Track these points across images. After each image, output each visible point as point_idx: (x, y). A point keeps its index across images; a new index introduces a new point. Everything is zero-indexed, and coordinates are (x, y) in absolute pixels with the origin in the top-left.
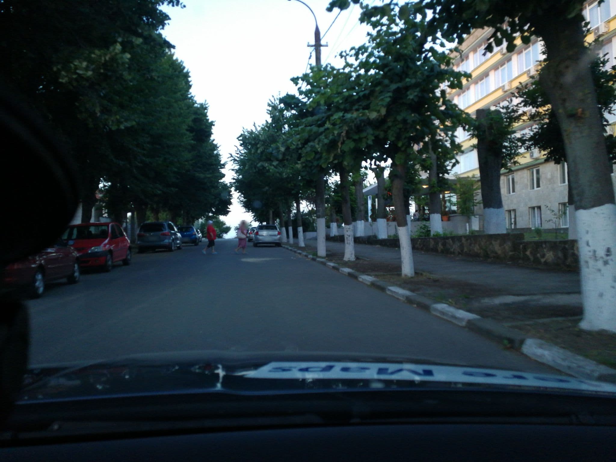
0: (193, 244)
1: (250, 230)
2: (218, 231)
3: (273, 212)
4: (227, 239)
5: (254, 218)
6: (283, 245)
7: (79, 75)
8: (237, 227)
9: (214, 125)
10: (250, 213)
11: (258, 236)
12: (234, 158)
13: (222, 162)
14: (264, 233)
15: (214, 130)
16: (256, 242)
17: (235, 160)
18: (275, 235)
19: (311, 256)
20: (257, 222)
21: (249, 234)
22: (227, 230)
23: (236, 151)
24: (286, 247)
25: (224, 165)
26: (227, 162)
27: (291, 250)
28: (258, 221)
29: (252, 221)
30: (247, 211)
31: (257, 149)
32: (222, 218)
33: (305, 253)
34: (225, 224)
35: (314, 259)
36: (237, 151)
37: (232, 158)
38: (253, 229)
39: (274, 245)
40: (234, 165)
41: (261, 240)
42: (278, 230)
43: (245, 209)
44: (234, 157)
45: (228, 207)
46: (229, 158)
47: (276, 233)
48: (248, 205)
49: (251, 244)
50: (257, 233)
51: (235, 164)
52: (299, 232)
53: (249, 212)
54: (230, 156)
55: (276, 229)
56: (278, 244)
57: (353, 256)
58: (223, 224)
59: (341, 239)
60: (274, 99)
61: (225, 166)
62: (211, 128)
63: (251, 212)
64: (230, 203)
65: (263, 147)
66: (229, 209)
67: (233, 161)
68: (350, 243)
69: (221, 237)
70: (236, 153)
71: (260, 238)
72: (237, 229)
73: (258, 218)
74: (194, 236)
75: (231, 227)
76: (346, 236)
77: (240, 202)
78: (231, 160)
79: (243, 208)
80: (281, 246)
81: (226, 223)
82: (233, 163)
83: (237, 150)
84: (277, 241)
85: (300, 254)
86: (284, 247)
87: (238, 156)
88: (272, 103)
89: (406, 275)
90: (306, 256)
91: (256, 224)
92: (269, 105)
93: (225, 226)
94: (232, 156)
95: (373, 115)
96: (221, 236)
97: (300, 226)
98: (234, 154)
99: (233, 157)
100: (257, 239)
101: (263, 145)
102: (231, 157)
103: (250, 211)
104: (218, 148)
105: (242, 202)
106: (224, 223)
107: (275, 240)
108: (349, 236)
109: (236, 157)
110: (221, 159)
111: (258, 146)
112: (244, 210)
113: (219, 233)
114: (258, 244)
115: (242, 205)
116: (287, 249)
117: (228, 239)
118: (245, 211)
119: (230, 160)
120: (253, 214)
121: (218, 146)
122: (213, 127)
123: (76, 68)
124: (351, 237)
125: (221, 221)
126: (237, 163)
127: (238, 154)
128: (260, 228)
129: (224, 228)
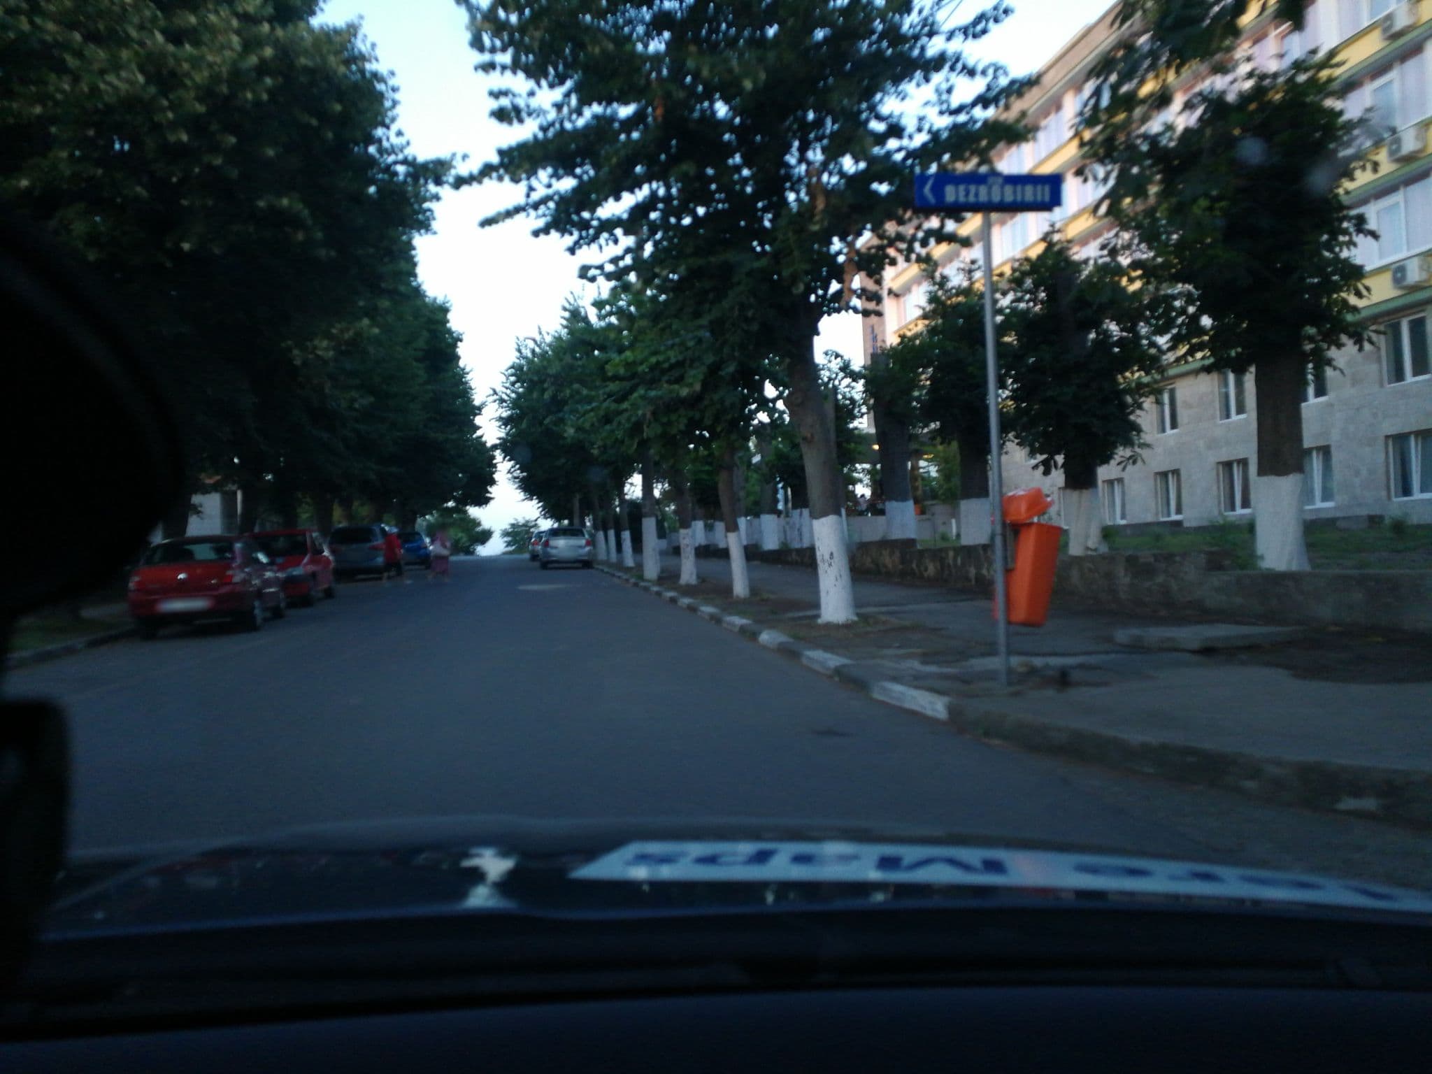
0: (423, 567)
1: (535, 537)
2: (465, 539)
3: (581, 501)
4: (484, 557)
5: (543, 513)
6: (599, 564)
7: (318, 356)
8: (506, 529)
9: (461, 341)
10: (535, 502)
11: (549, 549)
12: (501, 397)
13: (476, 403)
14: (561, 543)
15: (461, 349)
16: (545, 559)
17: (502, 401)
18: (580, 547)
19: (633, 580)
20: (549, 520)
21: (533, 544)
22: (485, 536)
23: (503, 383)
24: (601, 567)
25: (480, 408)
26: (486, 402)
27: (607, 573)
28: (551, 517)
29: (539, 518)
30: (526, 499)
31: (544, 390)
32: (473, 511)
33: (625, 577)
34: (479, 524)
35: (636, 585)
36: (506, 383)
37: (496, 397)
38: (540, 535)
39: (580, 565)
40: (501, 410)
41: (553, 556)
42: (587, 536)
43: (522, 493)
44: (500, 394)
45: (487, 490)
46: (490, 396)
47: (583, 542)
48: (530, 487)
49: (537, 564)
50: (546, 544)
51: (502, 407)
52: (624, 540)
53: (532, 500)
54: (492, 392)
55: (584, 535)
56: (586, 564)
57: (694, 577)
58: (476, 523)
59: (677, 551)
60: (574, 297)
61: (483, 410)
62: (455, 346)
63: (536, 499)
64: (493, 482)
65: (553, 388)
66: (491, 493)
67: (498, 402)
68: (689, 557)
70: (503, 386)
71: (553, 552)
72: (506, 534)
73: (551, 510)
74: (422, 551)
75: (493, 529)
76: (682, 546)
77: (513, 480)
78: (495, 401)
79: (520, 491)
80: (592, 568)
81: (483, 523)
82: (497, 406)
83: (505, 381)
84: (586, 558)
85: (619, 577)
86: (597, 569)
87: (508, 392)
88: (570, 304)
89: (737, 597)
90: (627, 580)
91: (546, 524)
92: (565, 309)
93: (479, 529)
94: (495, 393)
95: (684, 392)
96: (472, 550)
97: (625, 530)
98: (499, 389)
99: (497, 395)
100: (546, 554)
101: (553, 384)
102: (493, 395)
103: (535, 497)
104: (468, 374)
105: (517, 480)
106: (478, 521)
107: (581, 556)
108: (688, 545)
109: (503, 393)
110: (473, 397)
111: (546, 385)
112: (521, 495)
113: (467, 544)
114: (547, 564)
115: (516, 486)
116: (602, 571)
117: (486, 557)
118: (524, 498)
119: (491, 400)
120: (540, 504)
121: (467, 370)
122: (459, 344)
123: (315, 348)
124: (689, 549)
125: (472, 517)
126: (506, 407)
127: (507, 388)
128: (554, 533)
129: (478, 532)
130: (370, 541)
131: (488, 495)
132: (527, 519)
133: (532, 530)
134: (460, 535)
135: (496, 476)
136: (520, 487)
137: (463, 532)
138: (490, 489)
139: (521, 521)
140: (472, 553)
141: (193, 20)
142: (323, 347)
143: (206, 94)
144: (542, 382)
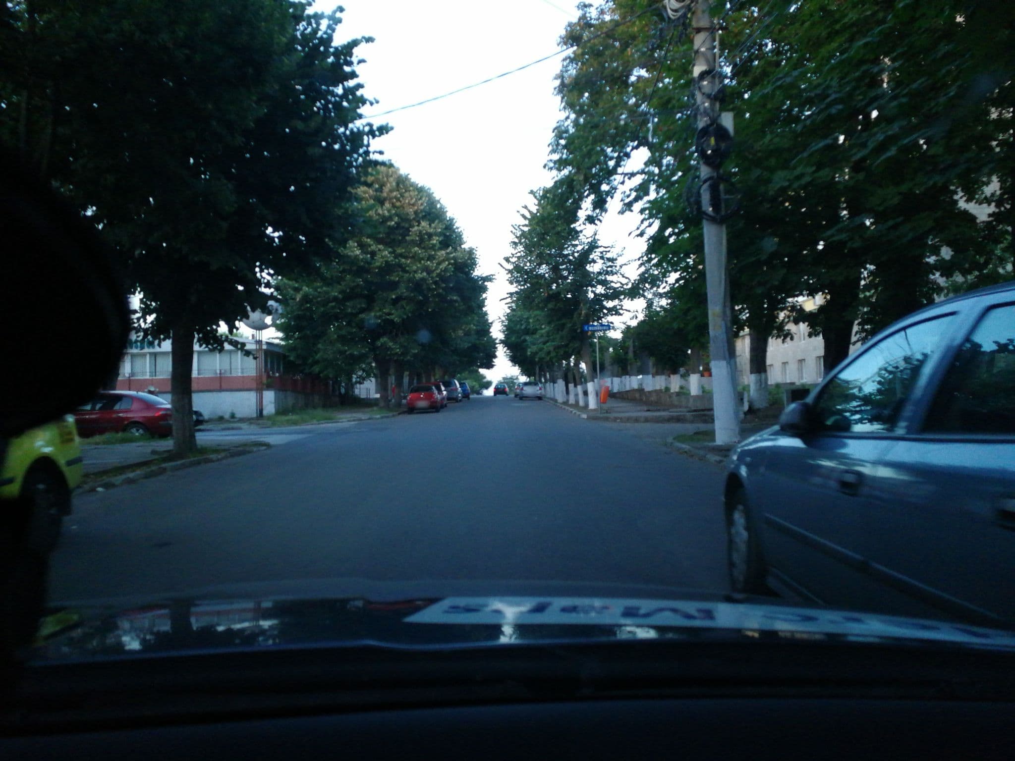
1: (517, 385)
2: (477, 386)
3: (539, 368)
4: (483, 396)
5: (521, 373)
8: (498, 381)
10: (517, 367)
12: (502, 321)
13: (490, 321)
16: (521, 396)
18: (539, 390)
22: (488, 385)
28: (525, 375)
29: (519, 375)
30: (513, 366)
31: (522, 325)
32: (482, 371)
34: (485, 378)
37: (500, 320)
38: (519, 384)
41: (525, 395)
47: (540, 388)
48: (515, 360)
49: (518, 398)
50: (522, 389)
51: (503, 326)
55: (540, 385)
56: (539, 398)
61: (493, 325)
64: (495, 357)
69: (479, 393)
71: (524, 392)
73: (525, 372)
75: (492, 381)
77: (506, 357)
78: (499, 322)
79: (509, 362)
80: (542, 400)
81: (487, 377)
82: (500, 324)
84: (539, 396)
91: (523, 379)
93: (485, 380)
94: (500, 318)
100: (522, 394)
101: (526, 322)
103: (517, 365)
105: (508, 357)
107: (537, 394)
111: (523, 322)
112: (510, 364)
113: (479, 389)
115: (508, 359)
117: (485, 396)
125: (481, 373)
128: (526, 384)
129: (484, 382)
130: (450, 387)
131: (493, 363)
132: (513, 375)
133: (515, 381)
134: (474, 383)
135: (497, 354)
136: (510, 360)
137: (475, 381)
138: (494, 360)
139: (509, 376)
140: (481, 394)
141: (433, 253)
142: (460, 333)
143: (439, 275)
144: (521, 321)
